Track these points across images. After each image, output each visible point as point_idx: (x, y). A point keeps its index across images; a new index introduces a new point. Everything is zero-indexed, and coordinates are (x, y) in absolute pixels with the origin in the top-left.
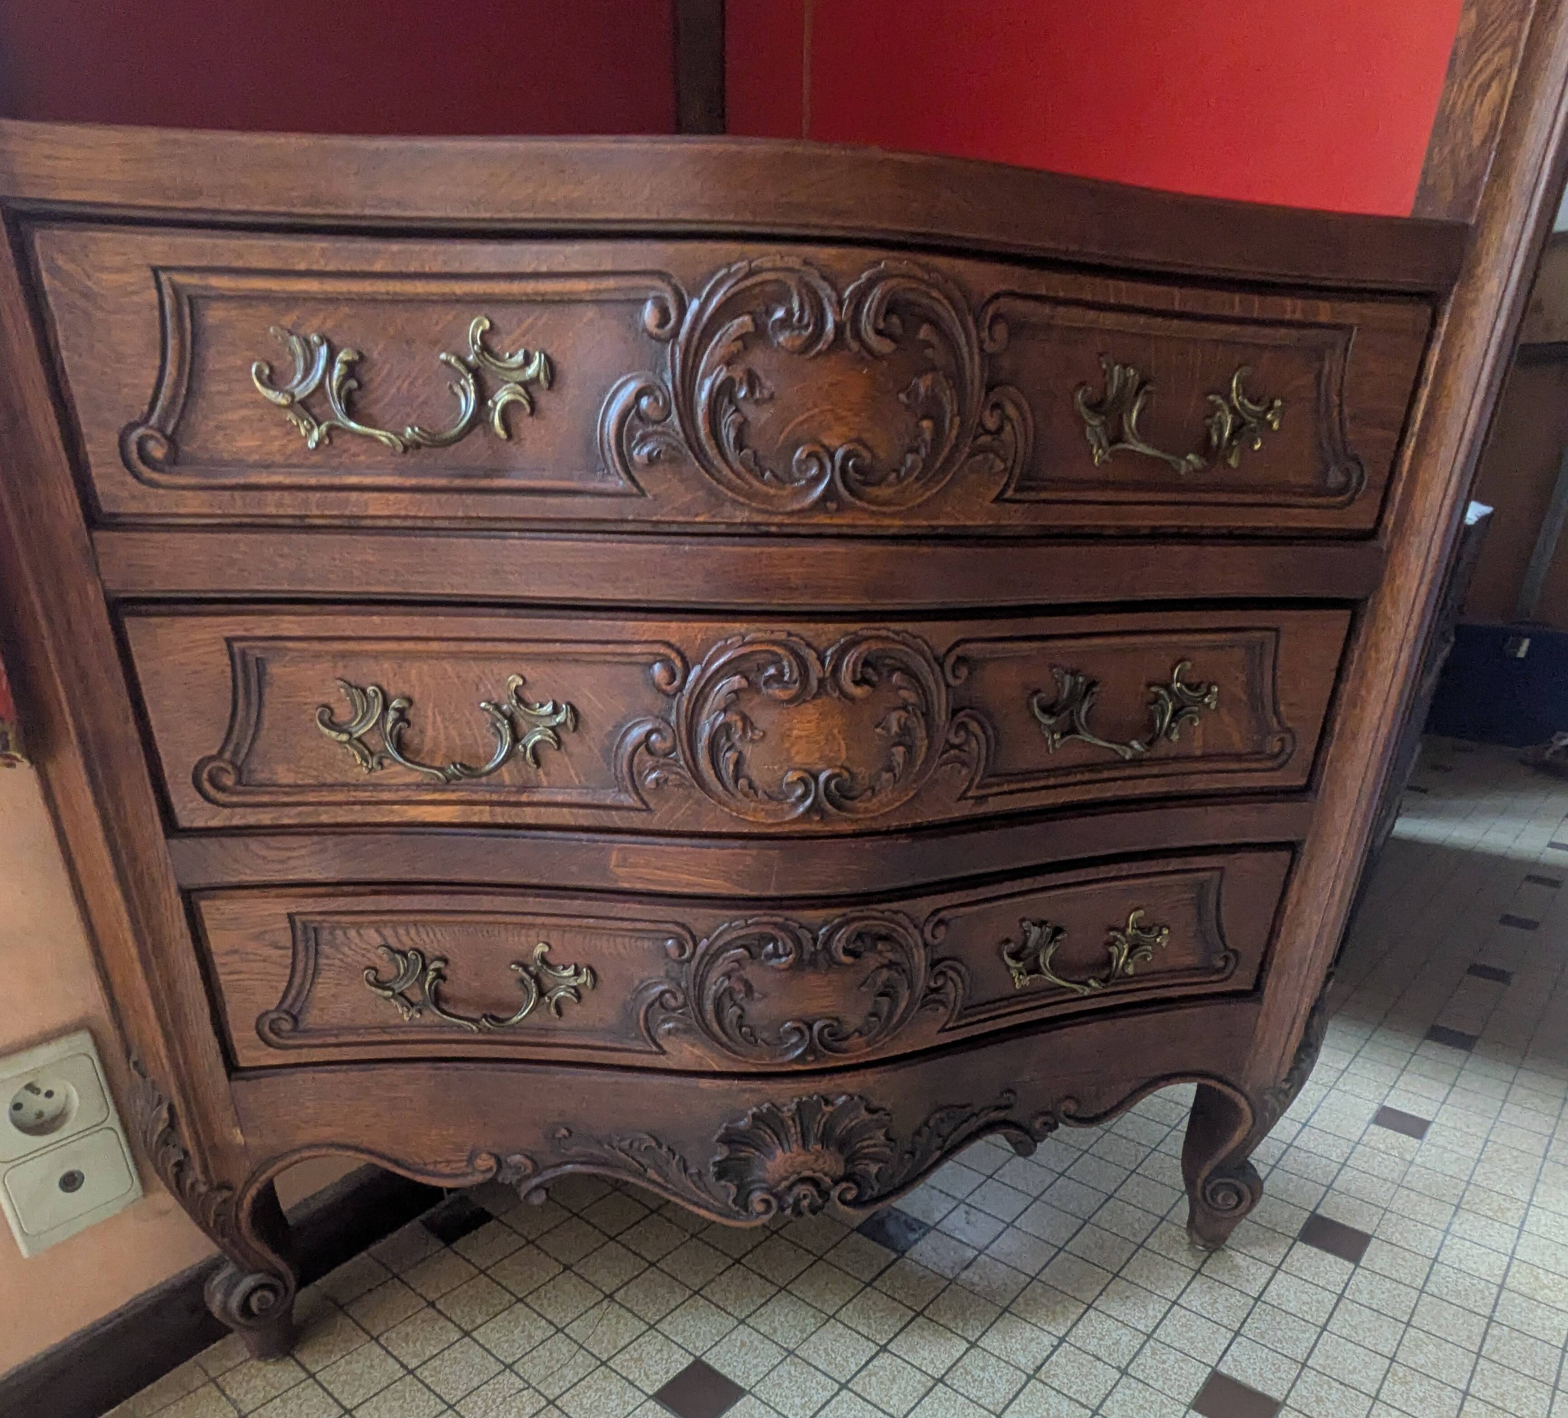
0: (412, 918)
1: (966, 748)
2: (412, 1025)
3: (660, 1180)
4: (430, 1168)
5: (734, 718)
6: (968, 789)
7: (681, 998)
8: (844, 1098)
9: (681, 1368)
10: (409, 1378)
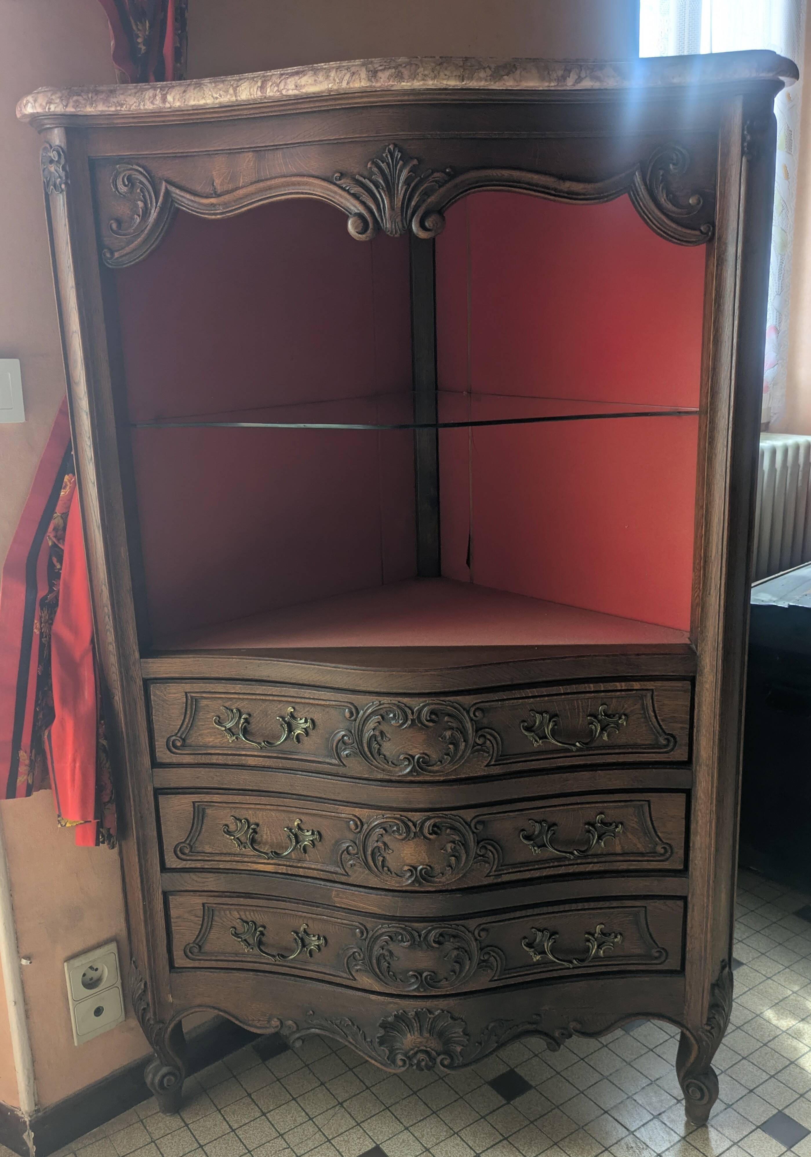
0: (252, 908)
1: (486, 855)
2: (248, 954)
3: (353, 1042)
4: (250, 1022)
5: (380, 844)
6: (490, 872)
7: (362, 955)
8: (439, 1011)
9: (368, 1149)
10: (232, 1134)
